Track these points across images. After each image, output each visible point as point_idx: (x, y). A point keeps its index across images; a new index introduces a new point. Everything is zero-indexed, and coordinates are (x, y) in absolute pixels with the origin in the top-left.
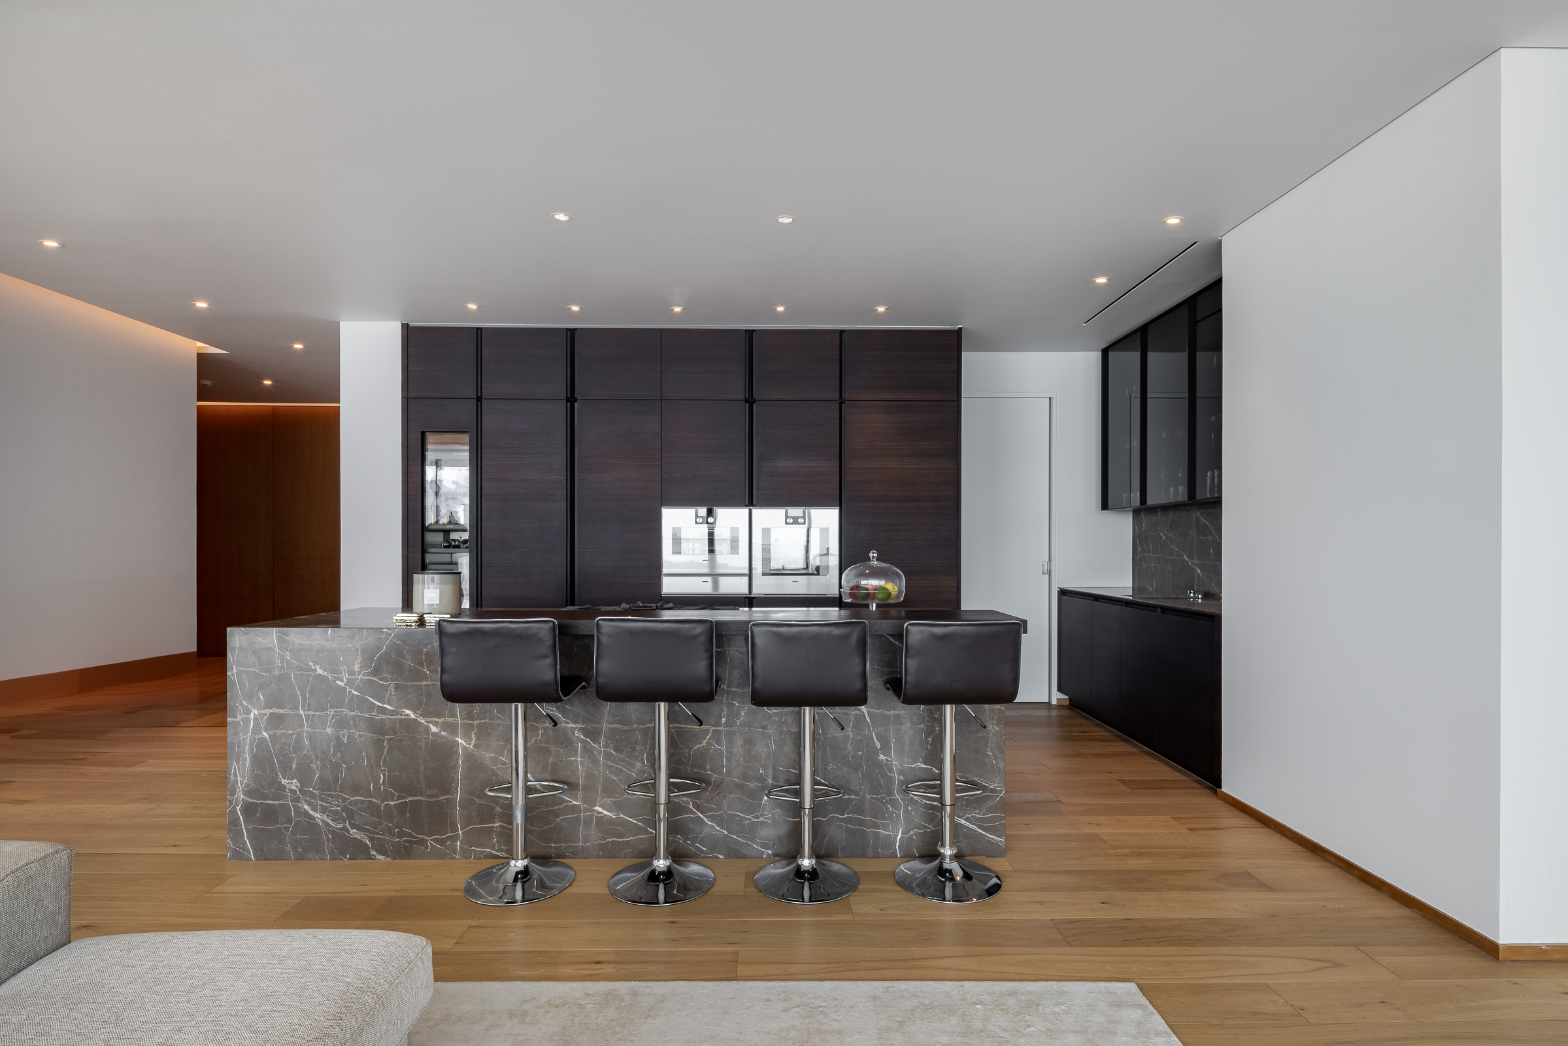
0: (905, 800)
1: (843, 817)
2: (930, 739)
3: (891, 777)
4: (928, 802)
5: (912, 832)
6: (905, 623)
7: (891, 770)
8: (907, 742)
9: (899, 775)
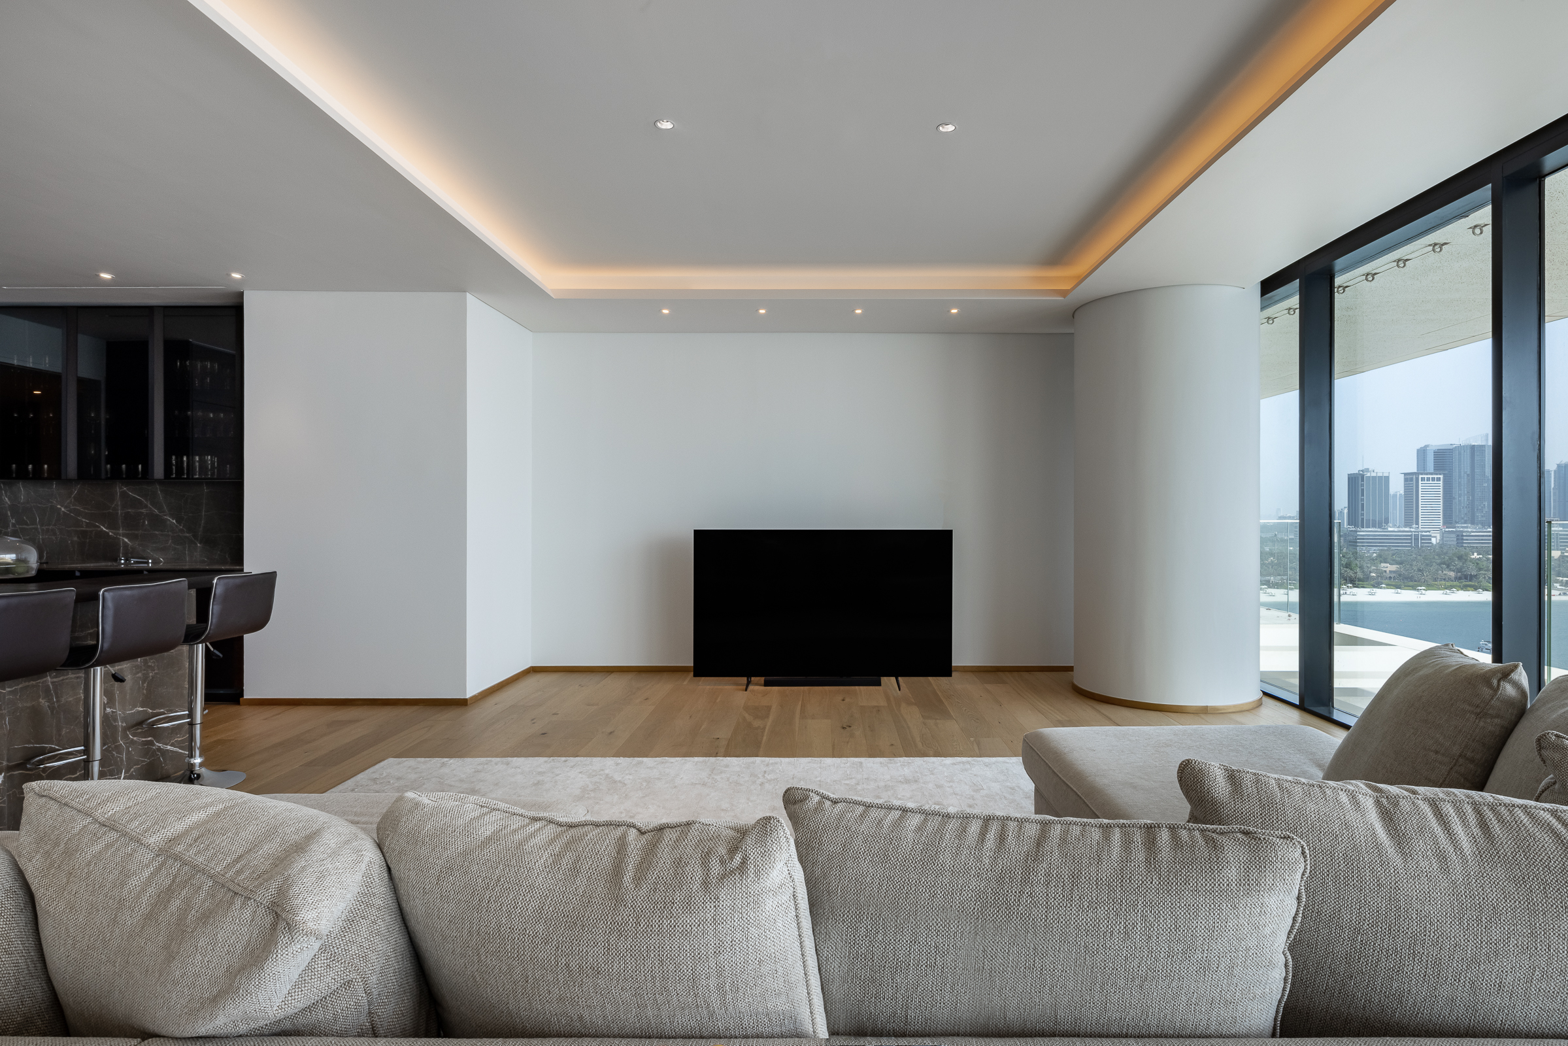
0: (127, 743)
1: (76, 775)
2: (145, 685)
3: (116, 726)
4: (144, 739)
5: (132, 770)
6: (213, 580)
7: (116, 720)
8: (128, 692)
9: (122, 723)
